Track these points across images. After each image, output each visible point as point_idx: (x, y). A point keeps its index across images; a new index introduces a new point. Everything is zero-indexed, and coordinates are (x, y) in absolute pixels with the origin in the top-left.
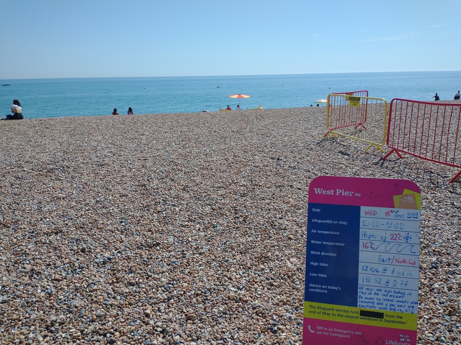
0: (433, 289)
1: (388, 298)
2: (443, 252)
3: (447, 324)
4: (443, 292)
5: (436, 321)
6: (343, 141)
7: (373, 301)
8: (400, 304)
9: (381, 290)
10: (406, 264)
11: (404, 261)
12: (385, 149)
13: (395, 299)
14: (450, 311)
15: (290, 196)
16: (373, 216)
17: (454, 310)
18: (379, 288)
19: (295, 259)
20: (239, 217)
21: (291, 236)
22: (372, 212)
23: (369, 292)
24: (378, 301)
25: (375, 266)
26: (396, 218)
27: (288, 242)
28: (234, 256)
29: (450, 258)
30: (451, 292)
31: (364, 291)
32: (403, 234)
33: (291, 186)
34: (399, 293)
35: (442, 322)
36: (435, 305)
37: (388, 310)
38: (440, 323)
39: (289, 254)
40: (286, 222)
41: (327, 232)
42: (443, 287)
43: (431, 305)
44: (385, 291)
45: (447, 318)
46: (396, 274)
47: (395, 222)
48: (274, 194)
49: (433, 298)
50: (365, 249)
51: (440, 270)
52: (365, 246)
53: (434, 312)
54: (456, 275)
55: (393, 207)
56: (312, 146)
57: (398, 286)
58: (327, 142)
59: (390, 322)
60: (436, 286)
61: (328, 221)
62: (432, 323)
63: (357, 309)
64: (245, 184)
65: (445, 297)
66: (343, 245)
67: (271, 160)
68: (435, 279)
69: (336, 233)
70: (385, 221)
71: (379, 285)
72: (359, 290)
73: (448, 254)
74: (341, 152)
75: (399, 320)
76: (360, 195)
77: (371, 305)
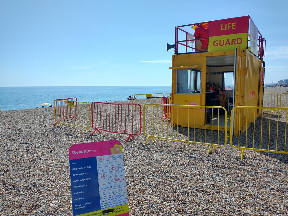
0: (130, 194)
1: (115, 200)
2: (130, 176)
3: (139, 208)
4: (134, 195)
5: (134, 208)
6: (66, 128)
7: (108, 204)
8: (120, 201)
9: (111, 197)
10: (120, 181)
11: (119, 179)
12: (91, 129)
13: (118, 199)
14: (139, 202)
15: (41, 165)
16: (102, 161)
17: (140, 201)
18: (110, 196)
19: (55, 201)
20: (8, 186)
21: (49, 188)
22: (102, 159)
23: (105, 200)
24: (110, 203)
25: (106, 186)
26: (113, 159)
27: (48, 193)
28: (12, 211)
29: (133, 178)
30: (137, 193)
31: (103, 200)
32: (117, 166)
33: (40, 159)
34: (119, 196)
35: (136, 208)
36: (132, 201)
37: (115, 206)
38: (136, 209)
39: (51, 199)
40: (43, 181)
41: (81, 174)
42: (133, 192)
43: (130, 202)
44: (113, 197)
45: (138, 205)
46: (116, 187)
47: (112, 161)
48: (30, 166)
49: (130, 199)
50: (101, 178)
51: (130, 184)
52: (101, 177)
53: (132, 205)
54: (137, 185)
55: (111, 154)
56: (48, 133)
57: (118, 192)
58: (57, 129)
59: (117, 212)
60: (130, 192)
61: (81, 168)
62: (133, 210)
63: (101, 211)
64: (5, 163)
65: (135, 197)
66: (90, 179)
67: (21, 145)
68: (129, 190)
69: (86, 173)
70: (108, 162)
71: (110, 195)
72: (101, 200)
73: (132, 176)
74: (66, 134)
75: (121, 209)
76: (95, 151)
77: (107, 206)
